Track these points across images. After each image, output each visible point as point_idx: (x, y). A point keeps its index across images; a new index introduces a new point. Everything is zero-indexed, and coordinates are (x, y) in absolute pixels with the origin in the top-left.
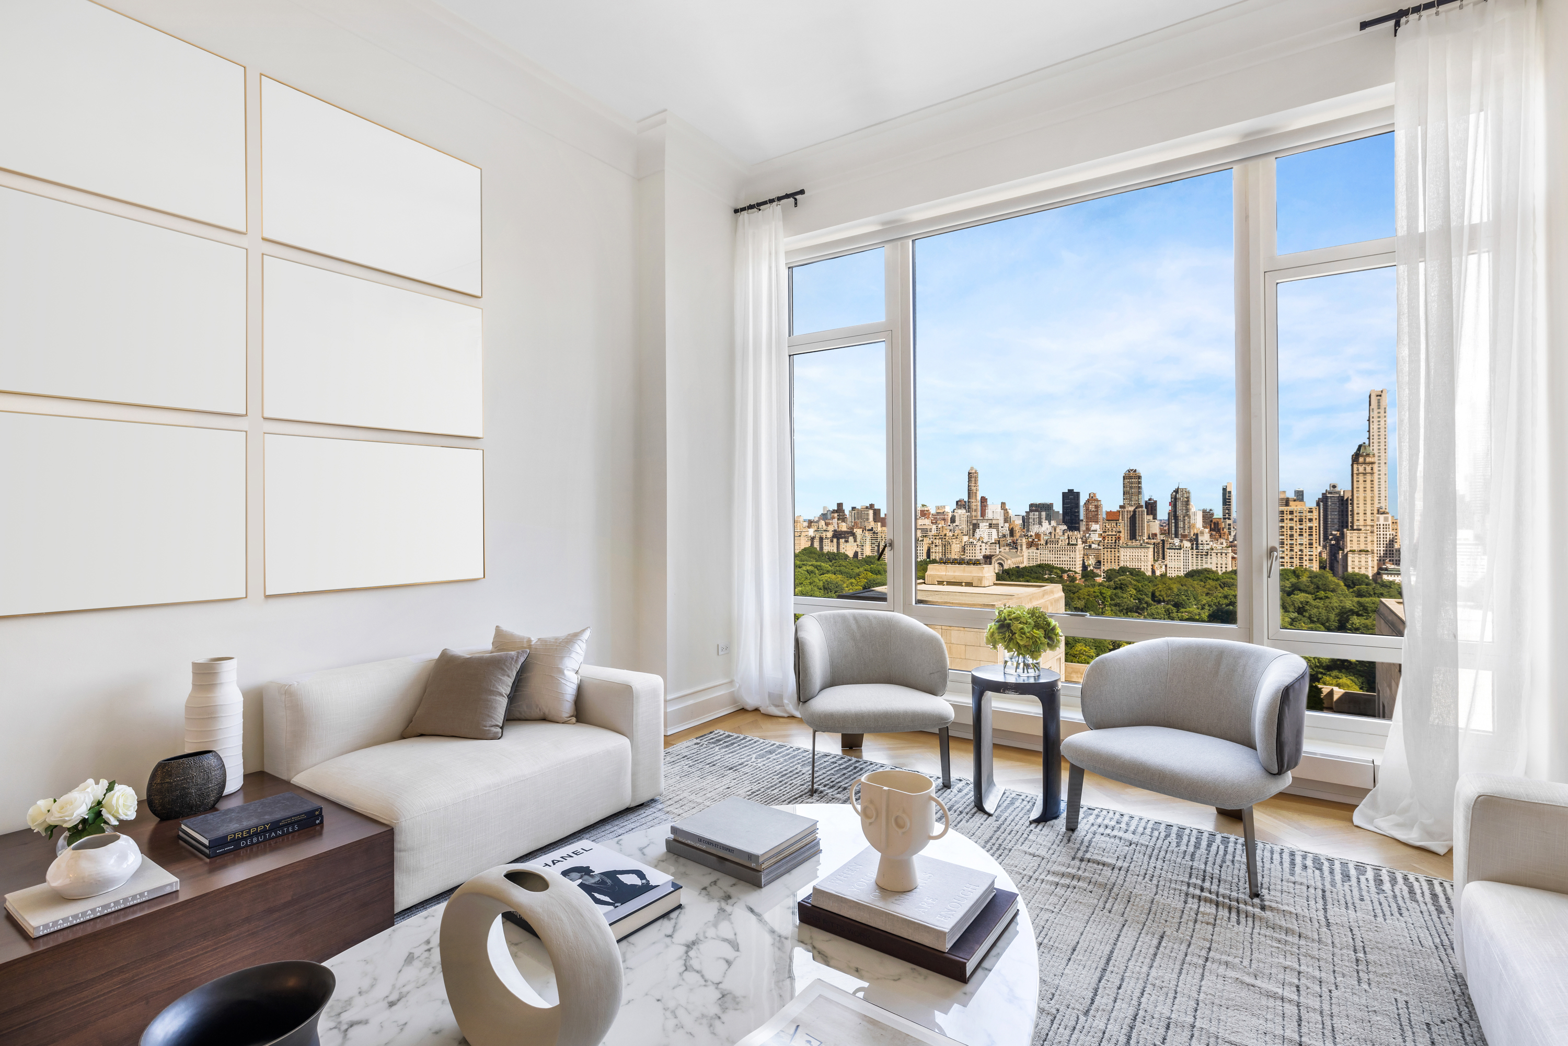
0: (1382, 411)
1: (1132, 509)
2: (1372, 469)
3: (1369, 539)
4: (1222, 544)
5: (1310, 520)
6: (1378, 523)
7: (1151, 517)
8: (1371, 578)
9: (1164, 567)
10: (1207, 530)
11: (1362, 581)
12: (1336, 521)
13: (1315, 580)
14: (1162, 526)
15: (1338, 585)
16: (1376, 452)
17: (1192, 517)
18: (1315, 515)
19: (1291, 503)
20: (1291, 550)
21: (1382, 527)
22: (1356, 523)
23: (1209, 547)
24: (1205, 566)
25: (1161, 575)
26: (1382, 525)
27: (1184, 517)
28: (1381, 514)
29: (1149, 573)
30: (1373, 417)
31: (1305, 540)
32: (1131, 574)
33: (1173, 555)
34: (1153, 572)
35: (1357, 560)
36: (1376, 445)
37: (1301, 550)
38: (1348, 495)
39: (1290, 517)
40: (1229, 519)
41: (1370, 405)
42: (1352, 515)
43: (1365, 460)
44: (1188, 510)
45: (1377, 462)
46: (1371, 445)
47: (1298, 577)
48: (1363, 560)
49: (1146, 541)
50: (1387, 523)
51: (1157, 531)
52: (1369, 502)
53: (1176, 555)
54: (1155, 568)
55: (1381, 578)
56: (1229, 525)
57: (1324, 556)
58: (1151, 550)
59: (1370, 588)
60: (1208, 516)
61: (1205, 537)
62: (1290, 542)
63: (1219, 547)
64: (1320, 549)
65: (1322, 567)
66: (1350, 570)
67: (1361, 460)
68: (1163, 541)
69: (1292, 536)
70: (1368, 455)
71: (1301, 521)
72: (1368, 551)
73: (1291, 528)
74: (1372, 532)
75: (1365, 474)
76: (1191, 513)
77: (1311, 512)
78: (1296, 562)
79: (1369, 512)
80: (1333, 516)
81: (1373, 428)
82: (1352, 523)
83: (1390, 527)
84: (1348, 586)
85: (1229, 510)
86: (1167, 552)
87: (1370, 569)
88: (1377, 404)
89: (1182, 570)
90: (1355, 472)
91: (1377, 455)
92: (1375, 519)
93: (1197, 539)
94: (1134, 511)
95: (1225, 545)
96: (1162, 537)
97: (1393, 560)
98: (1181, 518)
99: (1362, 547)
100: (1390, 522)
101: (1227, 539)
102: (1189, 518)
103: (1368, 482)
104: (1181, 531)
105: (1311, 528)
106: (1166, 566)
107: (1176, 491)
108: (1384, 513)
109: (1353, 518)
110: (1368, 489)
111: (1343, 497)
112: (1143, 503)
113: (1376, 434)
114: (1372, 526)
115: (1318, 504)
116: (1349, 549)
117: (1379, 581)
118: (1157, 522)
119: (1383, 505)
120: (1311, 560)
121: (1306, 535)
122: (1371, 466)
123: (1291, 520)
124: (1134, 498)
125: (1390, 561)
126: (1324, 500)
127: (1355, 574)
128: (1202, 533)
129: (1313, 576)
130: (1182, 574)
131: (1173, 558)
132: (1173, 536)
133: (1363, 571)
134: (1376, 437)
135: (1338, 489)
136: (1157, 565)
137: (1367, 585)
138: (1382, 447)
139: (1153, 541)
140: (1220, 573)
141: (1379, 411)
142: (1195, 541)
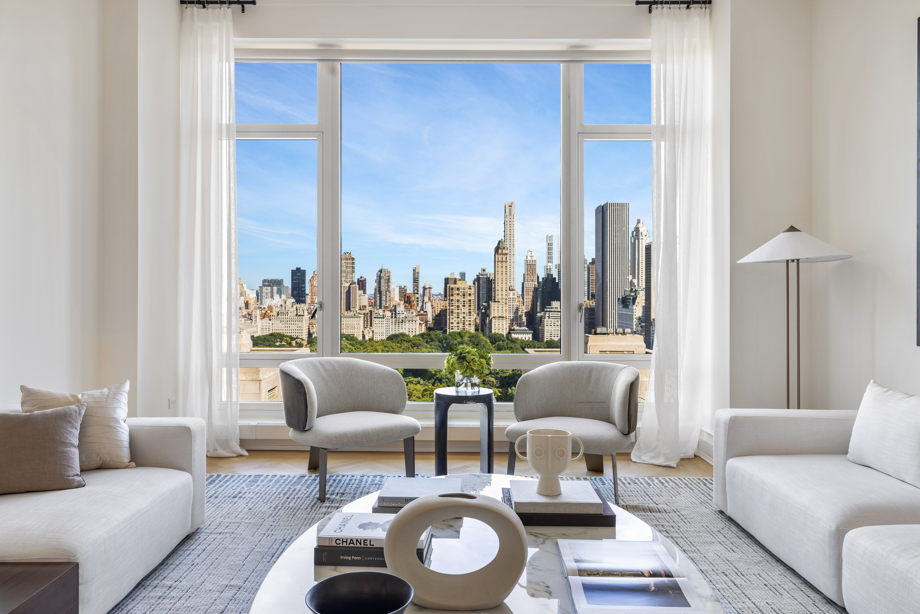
0: (512, 217)
1: (347, 285)
2: (506, 259)
3: (504, 309)
4: (413, 313)
5: (470, 295)
6: (509, 297)
7: (362, 292)
8: (505, 336)
9: (371, 332)
10: (402, 302)
11: (500, 339)
12: (485, 295)
13: (472, 339)
14: (369, 299)
15: (486, 342)
16: (508, 246)
17: (392, 292)
18: (472, 291)
19: (458, 282)
20: (458, 317)
21: (511, 300)
22: (497, 297)
23: (403, 316)
24: (401, 331)
25: (370, 339)
26: (511, 298)
27: (386, 292)
28: (511, 291)
29: (360, 338)
30: (507, 221)
31: (466, 310)
32: (347, 339)
33: (378, 323)
34: (364, 337)
35: (497, 323)
36: (508, 241)
37: (464, 317)
38: (492, 277)
39: (457, 292)
40: (417, 294)
41: (505, 213)
42: (495, 291)
43: (502, 252)
44: (389, 286)
45: (509, 253)
46: (506, 241)
47: (462, 337)
48: (501, 323)
49: (358, 311)
50: (514, 297)
51: (366, 303)
52: (504, 282)
53: (380, 322)
54: (365, 334)
55: (511, 336)
56: (418, 298)
57: (478, 321)
58: (362, 319)
59: (505, 343)
60: (402, 291)
61: (401, 308)
62: (457, 311)
63: (411, 316)
64: (475, 316)
65: (477, 330)
66: (493, 331)
67: (500, 251)
68: (371, 311)
69: (458, 306)
70: (504, 248)
71: (464, 295)
72: (503, 317)
73: (458, 301)
74: (506, 304)
75: (502, 262)
76: (391, 289)
77: (470, 289)
78: (461, 325)
79: (504, 289)
80: (483, 292)
81: (507, 229)
82: (495, 297)
83: (516, 299)
84: (492, 343)
85: (417, 286)
86: (374, 320)
87: (505, 330)
88: (509, 212)
89: (385, 334)
90: (497, 260)
91: (509, 248)
92: (508, 294)
93: (395, 310)
94: (349, 287)
95: (414, 314)
96: (371, 308)
97: (517, 323)
98: (384, 293)
99: (500, 315)
100: (516, 297)
101: (416, 310)
102: (390, 293)
103: (504, 267)
104: (383, 303)
105: (470, 301)
106: (373, 332)
107: (381, 271)
108: (512, 290)
109: (495, 293)
110: (504, 273)
111: (489, 278)
112: (356, 281)
113: (508, 233)
114: (506, 299)
115: (474, 283)
116: (492, 316)
117: (510, 338)
118: (366, 296)
119: (512, 284)
120: (470, 324)
121: (467, 306)
122: (505, 256)
123: (458, 294)
124: (349, 276)
125: (516, 324)
126: (478, 280)
127: (496, 334)
128: (399, 305)
129: (471, 337)
130: (384, 338)
131: (378, 325)
132: (378, 307)
133: (500, 332)
134: (508, 236)
135: (486, 272)
136: (366, 332)
137: (503, 341)
138: (512, 243)
139: (363, 312)
140: (411, 336)
141: (510, 217)
142: (394, 311)
